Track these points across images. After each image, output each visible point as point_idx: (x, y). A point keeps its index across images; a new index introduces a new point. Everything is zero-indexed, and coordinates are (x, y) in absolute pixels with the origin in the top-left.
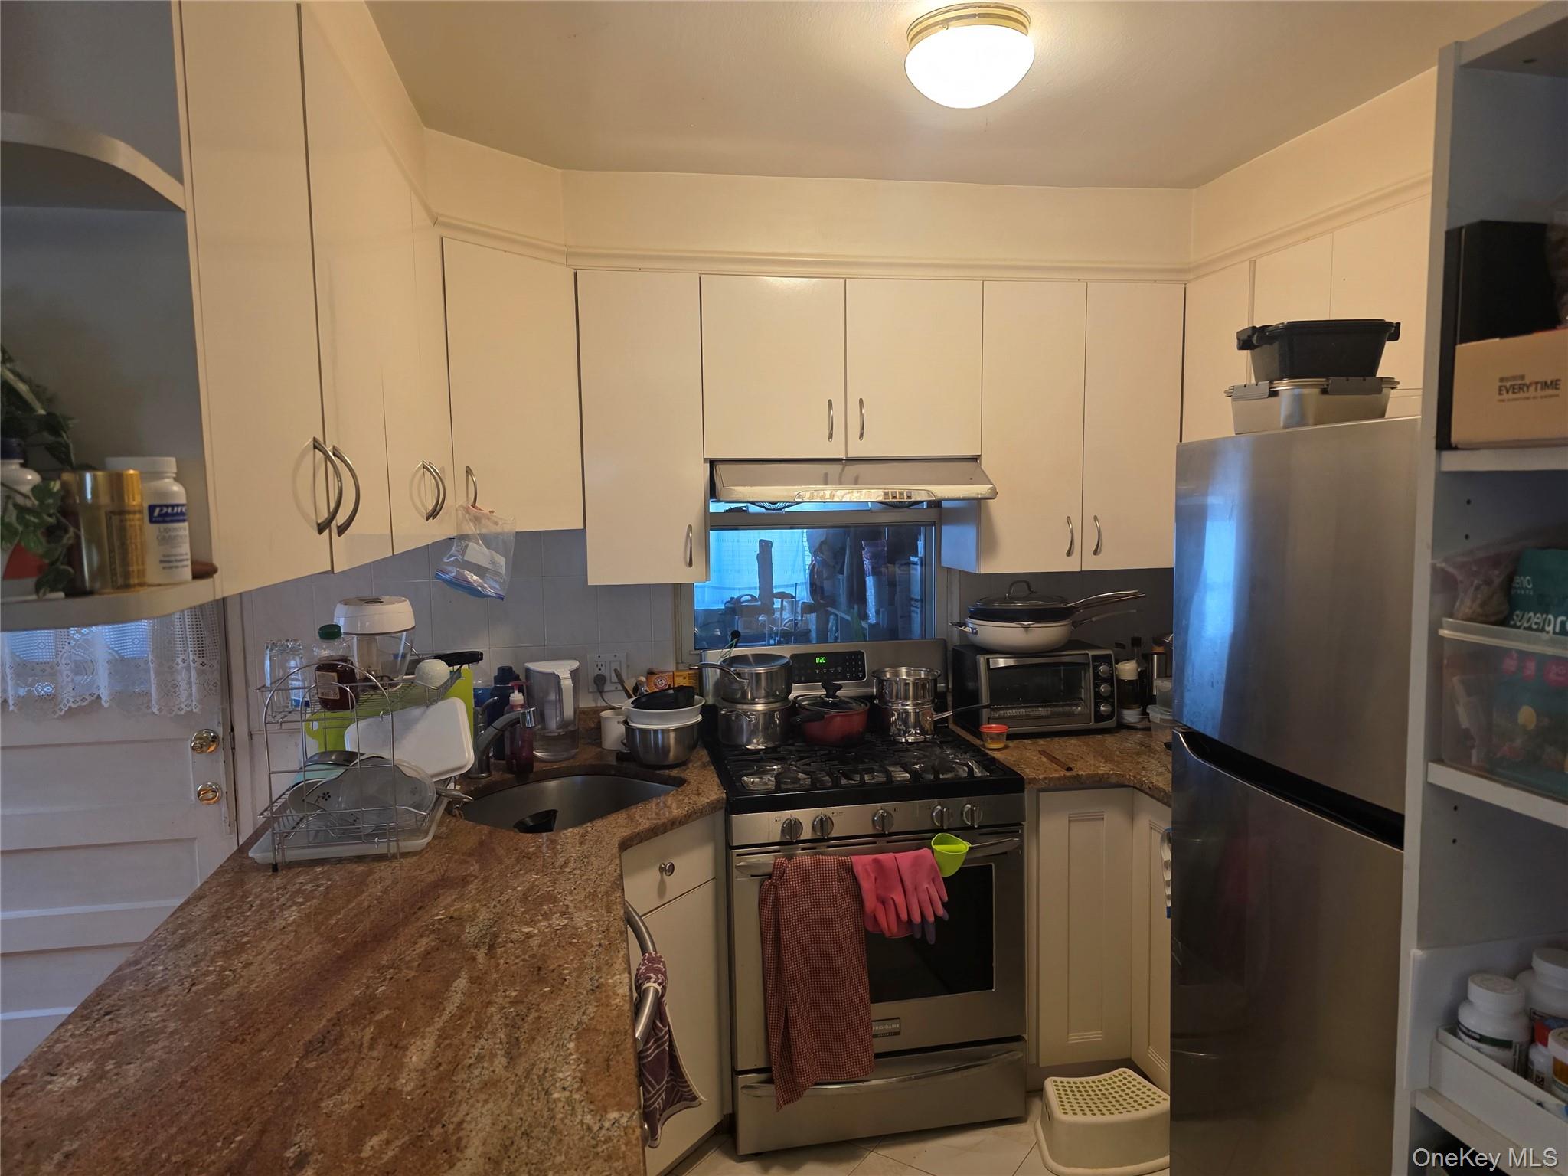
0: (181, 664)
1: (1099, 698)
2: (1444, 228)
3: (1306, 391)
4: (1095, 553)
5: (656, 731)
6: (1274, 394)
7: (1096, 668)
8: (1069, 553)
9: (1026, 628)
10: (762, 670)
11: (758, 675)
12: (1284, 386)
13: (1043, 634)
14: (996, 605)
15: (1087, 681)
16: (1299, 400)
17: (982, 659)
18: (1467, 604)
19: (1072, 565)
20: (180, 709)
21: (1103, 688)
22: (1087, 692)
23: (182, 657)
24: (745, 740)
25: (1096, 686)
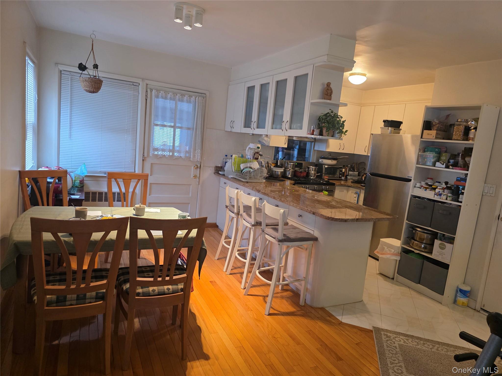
0: (197, 152)
1: (340, 174)
2: (424, 120)
3: (392, 129)
4: (343, 150)
5: (277, 171)
6: (388, 129)
7: (340, 169)
8: (339, 149)
9: (332, 161)
10: (292, 163)
11: (291, 164)
12: (390, 128)
13: (334, 162)
14: (326, 157)
15: (338, 171)
16: (391, 130)
17: (324, 166)
18: (421, 151)
19: (339, 151)
20: (195, 160)
21: (341, 173)
22: (338, 173)
23: (197, 151)
24: (287, 175)
25: (340, 172)
